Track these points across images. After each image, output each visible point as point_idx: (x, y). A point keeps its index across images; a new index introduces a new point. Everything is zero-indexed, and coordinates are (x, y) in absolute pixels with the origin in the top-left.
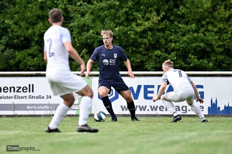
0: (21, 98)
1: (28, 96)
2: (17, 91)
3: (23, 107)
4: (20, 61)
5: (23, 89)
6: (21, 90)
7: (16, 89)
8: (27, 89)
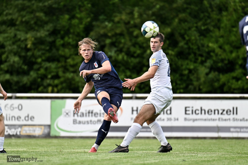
0: (225, 120)
1: (231, 118)
2: (222, 114)
3: (227, 129)
4: (224, 85)
5: (227, 112)
6: (225, 112)
7: (220, 112)
8: (230, 111)
